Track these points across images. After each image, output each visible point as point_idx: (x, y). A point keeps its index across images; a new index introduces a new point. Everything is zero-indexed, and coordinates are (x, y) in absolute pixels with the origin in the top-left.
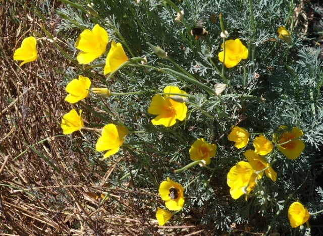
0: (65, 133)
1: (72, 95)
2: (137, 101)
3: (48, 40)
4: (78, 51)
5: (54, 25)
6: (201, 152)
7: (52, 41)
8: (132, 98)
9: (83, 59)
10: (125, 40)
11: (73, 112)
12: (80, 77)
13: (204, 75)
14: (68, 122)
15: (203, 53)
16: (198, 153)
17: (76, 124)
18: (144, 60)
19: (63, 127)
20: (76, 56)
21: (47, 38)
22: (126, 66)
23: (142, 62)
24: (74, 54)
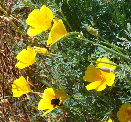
0: (15, 96)
1: (21, 62)
2: (75, 69)
3: (5, 18)
4: (28, 27)
5: (11, 5)
6: (127, 114)
7: (8, 20)
8: (71, 66)
9: (32, 33)
10: (66, 17)
11: (22, 78)
12: (28, 47)
13: (128, 48)
14: (19, 87)
15: (128, 30)
16: (125, 115)
17: (24, 89)
18: (80, 34)
19: (14, 91)
20: (26, 30)
21: (4, 17)
22: (66, 39)
23: (79, 36)
24: (25, 29)
